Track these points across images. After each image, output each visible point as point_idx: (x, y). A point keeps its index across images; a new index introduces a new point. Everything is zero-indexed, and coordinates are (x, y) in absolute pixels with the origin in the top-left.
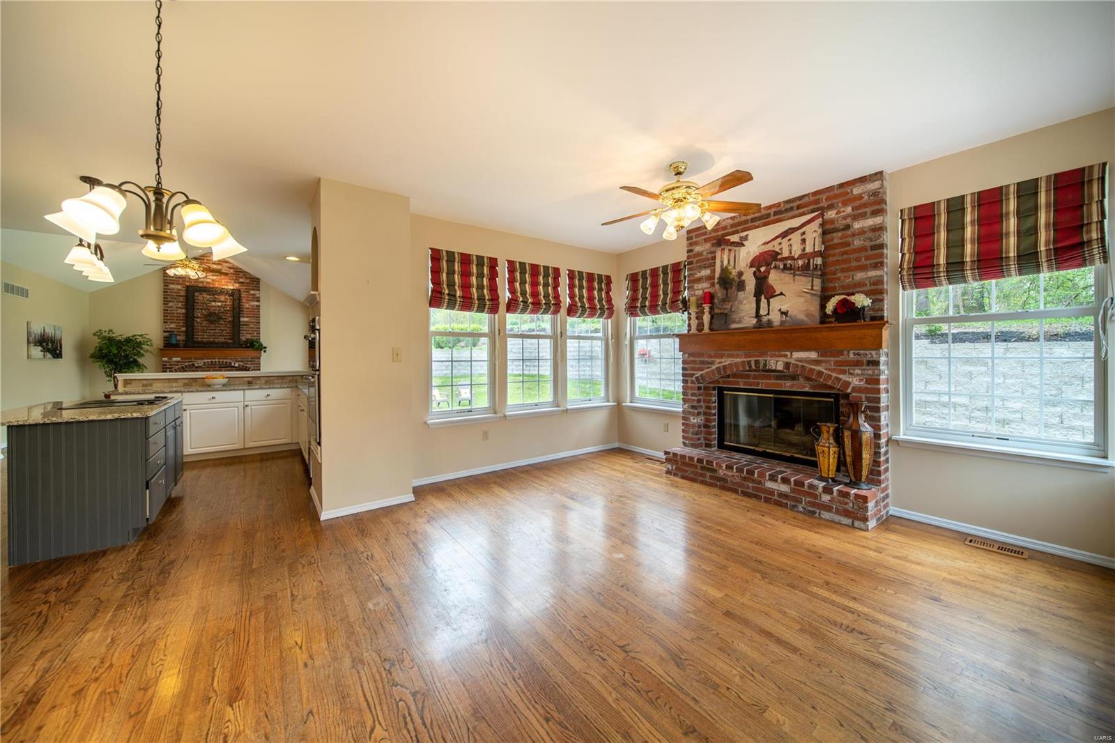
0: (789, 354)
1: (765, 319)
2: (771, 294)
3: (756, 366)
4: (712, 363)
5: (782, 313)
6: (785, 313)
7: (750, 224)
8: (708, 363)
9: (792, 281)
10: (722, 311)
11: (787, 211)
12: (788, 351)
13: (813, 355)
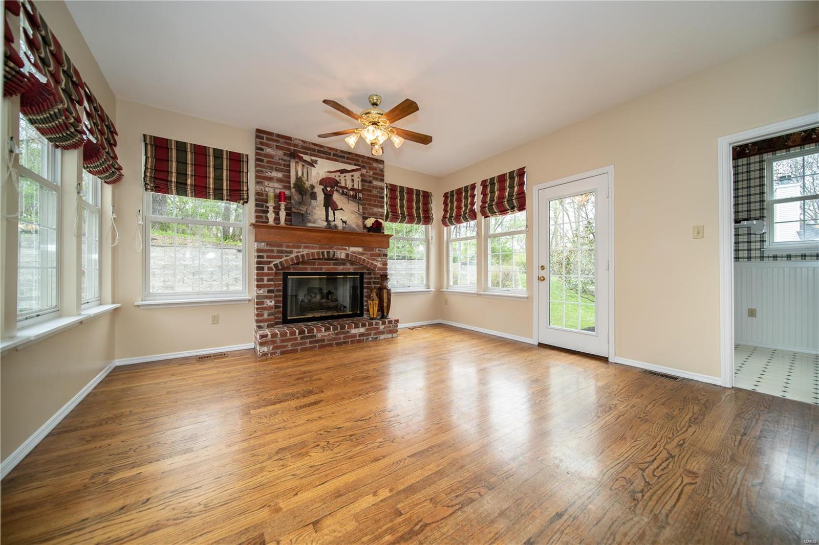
0: (347, 248)
1: (333, 223)
2: (335, 208)
3: (327, 255)
4: (291, 252)
5: (343, 222)
6: (344, 222)
7: (317, 153)
8: (287, 252)
9: (347, 202)
10: (299, 211)
11: (341, 157)
12: (347, 246)
13: (360, 250)
